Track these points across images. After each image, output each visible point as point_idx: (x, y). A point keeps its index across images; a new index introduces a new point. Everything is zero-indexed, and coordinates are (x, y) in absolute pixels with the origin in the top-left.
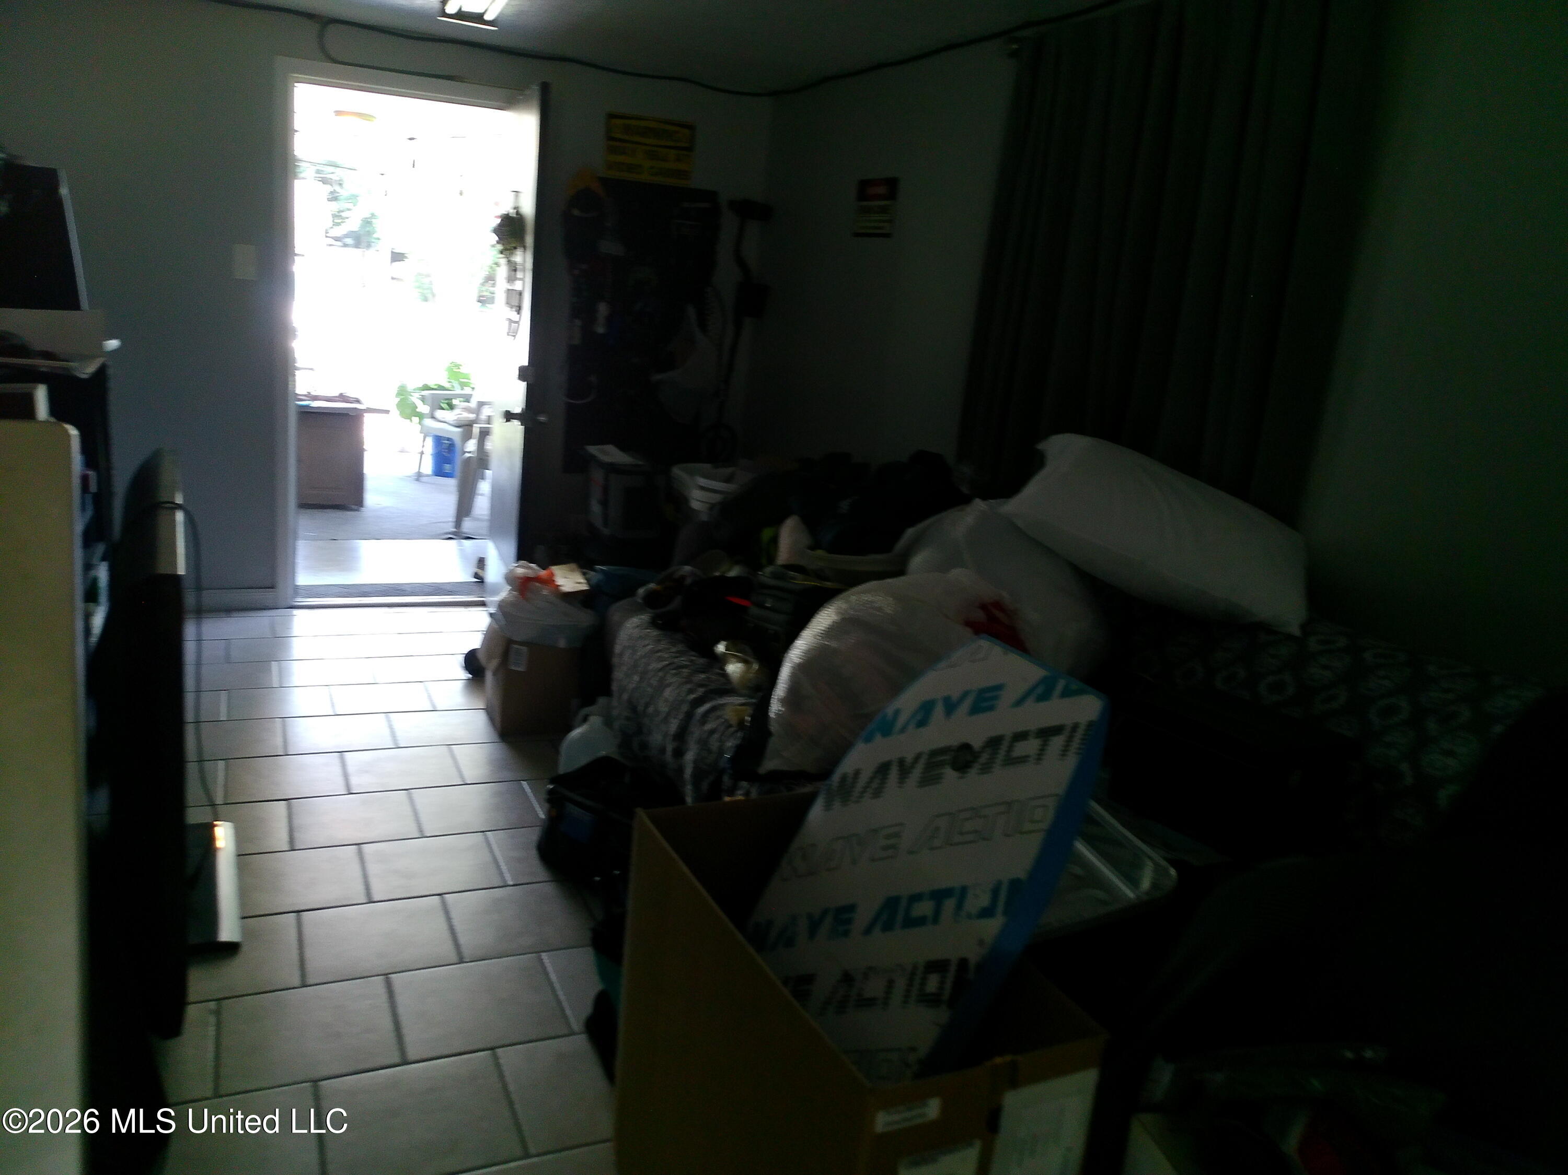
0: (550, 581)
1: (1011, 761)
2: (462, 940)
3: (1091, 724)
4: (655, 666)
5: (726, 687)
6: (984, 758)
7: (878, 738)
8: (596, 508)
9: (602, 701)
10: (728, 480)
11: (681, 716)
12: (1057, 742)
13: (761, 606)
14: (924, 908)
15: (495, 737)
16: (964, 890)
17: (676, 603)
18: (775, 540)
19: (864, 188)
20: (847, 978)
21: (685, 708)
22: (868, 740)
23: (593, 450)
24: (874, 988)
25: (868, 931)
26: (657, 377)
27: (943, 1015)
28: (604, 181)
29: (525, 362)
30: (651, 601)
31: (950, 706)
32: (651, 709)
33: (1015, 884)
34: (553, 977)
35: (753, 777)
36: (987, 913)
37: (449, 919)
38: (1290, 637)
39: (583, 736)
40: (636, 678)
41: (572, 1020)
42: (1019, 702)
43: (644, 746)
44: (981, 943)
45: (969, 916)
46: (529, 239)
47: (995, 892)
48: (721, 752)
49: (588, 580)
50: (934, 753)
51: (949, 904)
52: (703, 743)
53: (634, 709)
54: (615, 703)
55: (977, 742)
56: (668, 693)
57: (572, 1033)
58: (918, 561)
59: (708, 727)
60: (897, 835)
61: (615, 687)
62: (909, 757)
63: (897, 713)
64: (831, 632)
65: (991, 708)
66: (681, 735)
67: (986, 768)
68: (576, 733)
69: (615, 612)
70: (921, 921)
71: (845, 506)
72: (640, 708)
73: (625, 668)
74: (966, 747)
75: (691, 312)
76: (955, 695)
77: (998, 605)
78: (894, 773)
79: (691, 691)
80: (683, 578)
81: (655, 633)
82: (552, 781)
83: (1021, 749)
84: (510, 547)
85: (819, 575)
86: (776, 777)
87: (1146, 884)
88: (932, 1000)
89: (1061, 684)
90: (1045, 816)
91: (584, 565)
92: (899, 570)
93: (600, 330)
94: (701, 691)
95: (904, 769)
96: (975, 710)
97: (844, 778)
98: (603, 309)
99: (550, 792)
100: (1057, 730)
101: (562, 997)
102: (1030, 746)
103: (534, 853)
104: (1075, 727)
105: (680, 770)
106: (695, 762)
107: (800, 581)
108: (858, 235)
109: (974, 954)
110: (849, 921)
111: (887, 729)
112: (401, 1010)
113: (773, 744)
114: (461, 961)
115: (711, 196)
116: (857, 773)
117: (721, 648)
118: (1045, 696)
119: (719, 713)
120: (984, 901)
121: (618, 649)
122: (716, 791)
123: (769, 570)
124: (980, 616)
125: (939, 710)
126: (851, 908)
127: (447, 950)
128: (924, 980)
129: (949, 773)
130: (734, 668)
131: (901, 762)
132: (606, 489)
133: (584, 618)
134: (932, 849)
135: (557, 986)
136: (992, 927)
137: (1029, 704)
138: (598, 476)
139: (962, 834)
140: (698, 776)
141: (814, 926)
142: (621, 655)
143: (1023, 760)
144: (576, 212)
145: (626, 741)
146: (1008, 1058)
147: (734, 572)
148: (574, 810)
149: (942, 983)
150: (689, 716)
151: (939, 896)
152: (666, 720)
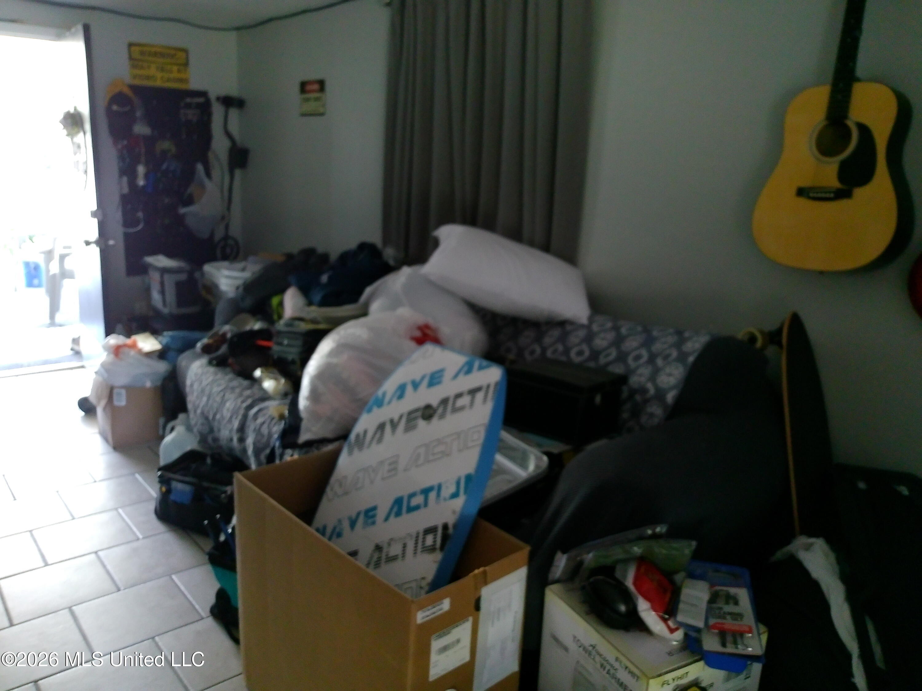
0: (134, 346)
1: (455, 410)
2: (116, 578)
3: (497, 384)
4: (216, 389)
5: (265, 397)
6: (440, 411)
7: (375, 409)
8: (156, 296)
9: (181, 416)
10: (243, 270)
11: (240, 417)
12: (480, 396)
13: (280, 344)
14: (418, 500)
15: (111, 450)
16: (440, 487)
17: (224, 349)
18: (281, 304)
19: (304, 87)
20: (378, 548)
21: (242, 412)
22: (370, 411)
23: (150, 260)
24: (396, 550)
25: (387, 519)
26: (183, 210)
27: (438, 556)
28: (133, 88)
29: (95, 207)
30: (206, 350)
31: (416, 385)
32: (218, 416)
33: (469, 478)
34: (182, 588)
35: (294, 446)
36: (455, 495)
37: (104, 566)
38: (582, 326)
39: (173, 441)
40: (205, 399)
41: (200, 610)
42: (456, 376)
43: (216, 440)
44: (454, 512)
45: (445, 499)
46: (88, 126)
47: (458, 483)
48: (270, 435)
49: (160, 343)
50: (410, 413)
51: (432, 495)
52: (258, 431)
53: (207, 418)
54: (192, 415)
55: (434, 403)
56: (229, 405)
57: (202, 618)
58: (375, 307)
59: (260, 420)
60: (396, 462)
61: (190, 406)
62: (396, 418)
63: (384, 394)
64: (332, 353)
65: (439, 383)
66: (242, 429)
67: (442, 416)
68: (168, 439)
69: (183, 360)
70: (417, 508)
71: (324, 278)
72: (211, 417)
73: (195, 394)
74: (428, 407)
75: (200, 167)
76: (418, 378)
77: (427, 326)
78: (388, 428)
79: (243, 402)
80: (224, 335)
81: (212, 369)
82: (160, 469)
83: (460, 402)
84: (99, 328)
85: (314, 321)
86: (309, 444)
87: (531, 467)
88: (432, 549)
89: (477, 364)
90: (479, 437)
91: (155, 332)
92: (364, 313)
93: (141, 182)
94: (249, 401)
95: (394, 425)
96: (431, 384)
97: (358, 436)
98: (141, 170)
99: (160, 477)
100: (478, 389)
101: (191, 599)
102: (465, 401)
103: (153, 517)
104: (488, 386)
105: (245, 450)
106: (254, 444)
107: (304, 327)
108: (304, 115)
109: (451, 520)
110: (374, 516)
111: (380, 403)
112: (85, 627)
113: (304, 425)
114: (119, 590)
115: (203, 94)
116: (365, 432)
117: (258, 373)
118: (469, 371)
119: (264, 412)
120: (452, 489)
121: (188, 382)
122: (271, 458)
123: (282, 322)
124: (418, 334)
125: (409, 389)
126: (374, 508)
127: (108, 585)
128: (424, 538)
129: (421, 423)
130: (269, 385)
131: (392, 421)
132: (162, 284)
133: (162, 367)
134: (417, 466)
135: (186, 593)
136: (459, 503)
137: (461, 377)
138: (155, 277)
139: (434, 454)
140: (257, 452)
141: (353, 523)
142: (192, 385)
143: (462, 408)
144: (115, 108)
145: (203, 440)
146: (482, 569)
147: (257, 326)
148: (177, 486)
149: (435, 538)
150: (245, 416)
151: (426, 492)
152: (230, 420)
